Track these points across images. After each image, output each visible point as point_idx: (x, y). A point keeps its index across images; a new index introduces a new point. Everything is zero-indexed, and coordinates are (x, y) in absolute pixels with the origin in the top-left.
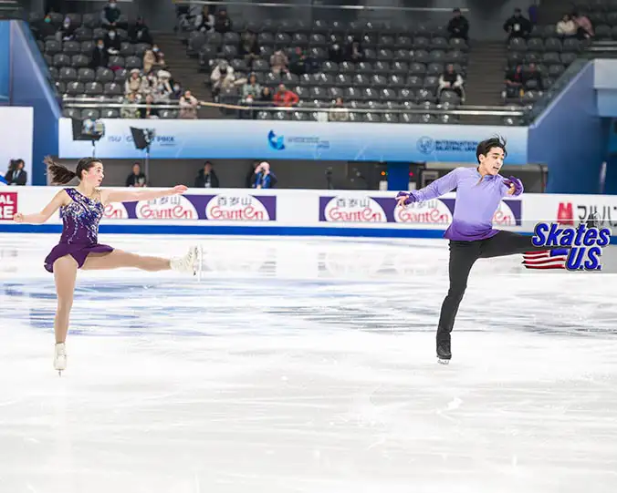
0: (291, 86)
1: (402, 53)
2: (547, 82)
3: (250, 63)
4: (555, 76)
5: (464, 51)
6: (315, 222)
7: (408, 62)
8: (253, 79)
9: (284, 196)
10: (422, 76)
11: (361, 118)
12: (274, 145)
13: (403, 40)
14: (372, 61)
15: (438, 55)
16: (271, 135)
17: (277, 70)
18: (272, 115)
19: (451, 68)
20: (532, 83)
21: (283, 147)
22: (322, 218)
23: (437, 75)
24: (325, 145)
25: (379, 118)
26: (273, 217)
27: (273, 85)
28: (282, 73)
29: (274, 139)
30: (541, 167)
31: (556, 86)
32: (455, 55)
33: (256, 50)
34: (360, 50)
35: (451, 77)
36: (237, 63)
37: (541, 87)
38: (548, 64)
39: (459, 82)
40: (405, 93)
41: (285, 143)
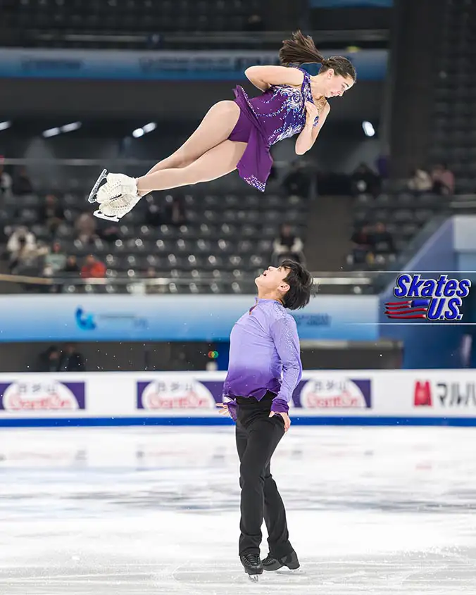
0: (101, 255)
1: (230, 215)
2: (400, 244)
3: (54, 230)
4: (409, 237)
5: (302, 210)
6: (131, 411)
7: (238, 225)
8: (57, 248)
9: (95, 382)
10: (255, 240)
11: (184, 289)
12: (83, 323)
13: (231, 200)
14: (195, 225)
15: (272, 216)
16: (79, 312)
17: (84, 238)
18: (80, 289)
19: (287, 230)
20: (382, 246)
21: (93, 326)
22: (140, 405)
23: (272, 239)
24: (143, 323)
25: (205, 289)
26: (82, 405)
27: (81, 255)
28: (91, 242)
29: (84, 317)
30: (395, 342)
31: (411, 247)
32: (293, 215)
33: (60, 214)
34: (182, 212)
35: (288, 242)
36: (38, 230)
37: (392, 250)
38: (401, 223)
39: (298, 246)
40: (235, 260)
41: (96, 320)
